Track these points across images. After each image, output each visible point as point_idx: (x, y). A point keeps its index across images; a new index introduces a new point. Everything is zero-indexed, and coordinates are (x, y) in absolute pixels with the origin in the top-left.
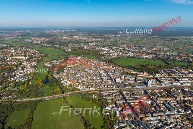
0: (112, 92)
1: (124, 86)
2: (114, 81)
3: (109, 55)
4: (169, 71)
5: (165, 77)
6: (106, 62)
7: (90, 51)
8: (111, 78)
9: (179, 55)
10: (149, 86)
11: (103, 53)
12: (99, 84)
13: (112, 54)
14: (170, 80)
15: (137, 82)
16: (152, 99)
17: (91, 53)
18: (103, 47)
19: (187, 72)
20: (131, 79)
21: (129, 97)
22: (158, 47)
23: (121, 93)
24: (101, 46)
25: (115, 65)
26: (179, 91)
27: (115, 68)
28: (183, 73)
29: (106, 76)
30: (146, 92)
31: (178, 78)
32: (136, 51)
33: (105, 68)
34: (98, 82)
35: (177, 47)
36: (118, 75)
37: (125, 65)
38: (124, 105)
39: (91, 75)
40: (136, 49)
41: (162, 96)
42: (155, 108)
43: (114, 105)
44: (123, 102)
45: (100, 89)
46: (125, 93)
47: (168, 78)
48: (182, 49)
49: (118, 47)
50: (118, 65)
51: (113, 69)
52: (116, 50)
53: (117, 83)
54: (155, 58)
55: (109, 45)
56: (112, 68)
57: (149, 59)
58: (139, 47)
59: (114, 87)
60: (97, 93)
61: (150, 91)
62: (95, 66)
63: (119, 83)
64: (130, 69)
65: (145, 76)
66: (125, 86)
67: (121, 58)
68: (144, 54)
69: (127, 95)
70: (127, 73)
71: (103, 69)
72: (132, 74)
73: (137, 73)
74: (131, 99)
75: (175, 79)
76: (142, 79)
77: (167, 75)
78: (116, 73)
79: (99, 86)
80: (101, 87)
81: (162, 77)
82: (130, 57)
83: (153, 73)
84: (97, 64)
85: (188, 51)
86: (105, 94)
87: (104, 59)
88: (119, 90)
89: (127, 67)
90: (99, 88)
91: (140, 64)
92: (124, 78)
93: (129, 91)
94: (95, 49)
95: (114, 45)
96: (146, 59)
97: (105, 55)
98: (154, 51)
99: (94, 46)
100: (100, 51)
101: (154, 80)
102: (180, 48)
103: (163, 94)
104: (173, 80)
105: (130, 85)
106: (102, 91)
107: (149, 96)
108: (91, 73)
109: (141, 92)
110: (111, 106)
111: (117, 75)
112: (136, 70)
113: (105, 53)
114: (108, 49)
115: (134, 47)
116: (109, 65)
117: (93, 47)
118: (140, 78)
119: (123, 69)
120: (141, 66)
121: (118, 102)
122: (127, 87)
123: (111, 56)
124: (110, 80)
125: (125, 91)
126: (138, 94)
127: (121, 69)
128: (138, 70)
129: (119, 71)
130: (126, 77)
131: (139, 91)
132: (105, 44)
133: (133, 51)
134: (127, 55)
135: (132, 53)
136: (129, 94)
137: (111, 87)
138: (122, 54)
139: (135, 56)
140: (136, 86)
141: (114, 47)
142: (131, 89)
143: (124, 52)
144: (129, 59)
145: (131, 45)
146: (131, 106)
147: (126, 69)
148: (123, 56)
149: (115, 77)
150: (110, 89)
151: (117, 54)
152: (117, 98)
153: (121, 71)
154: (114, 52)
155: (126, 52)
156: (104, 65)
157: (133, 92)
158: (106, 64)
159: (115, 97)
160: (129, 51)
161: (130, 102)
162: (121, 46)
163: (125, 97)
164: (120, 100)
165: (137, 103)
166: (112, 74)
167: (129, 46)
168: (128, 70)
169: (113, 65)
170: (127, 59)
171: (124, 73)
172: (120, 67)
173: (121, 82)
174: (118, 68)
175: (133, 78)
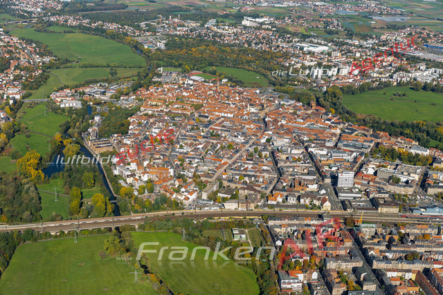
0: (314, 225)
1: (370, 205)
2: (328, 181)
6: (309, 104)
7: (245, 51)
8: (318, 169)
11: (299, 66)
12: (266, 188)
15: (431, 191)
17: (248, 62)
18: (304, 37)
20: (403, 179)
21: (384, 248)
23: (351, 231)
24: (294, 34)
25: (345, 115)
27: (341, 129)
29: (299, 160)
33: (299, 129)
34: (261, 180)
36: (351, 158)
37: (389, 121)
38: (358, 277)
39: (237, 151)
43: (315, 275)
44: (354, 265)
45: (266, 209)
46: (367, 231)
49: (370, 41)
50: (359, 117)
51: (334, 135)
52: (358, 55)
53: (342, 190)
55: (330, 33)
56: (330, 127)
59: (327, 205)
60: (250, 225)
62: (256, 114)
63: (350, 191)
64: (407, 136)
66: (375, 203)
67: (378, 88)
69: (376, 241)
70: (392, 155)
71: (289, 131)
72: (413, 160)
73: (437, 153)
74: (390, 256)
78: (345, 151)
79: (262, 197)
80: (269, 202)
82: (415, 86)
84: (267, 110)
86: (283, 230)
87: (301, 89)
88: (345, 219)
89: (396, 130)
90: (265, 205)
92: (375, 173)
93: (384, 225)
94: (265, 47)
95: (356, 30)
99: (263, 33)
100: (286, 56)
105: (395, 200)
106: (274, 217)
108: (237, 144)
109: (436, 231)
110: (301, 276)
111: (346, 157)
112: (433, 143)
113: (307, 64)
114: (326, 48)
116: (317, 113)
117: (257, 37)
119: (377, 137)
121: (332, 265)
122: (380, 209)
123: (334, 78)
124: (315, 177)
125: (368, 225)
126: (422, 241)
127: (366, 136)
128: (440, 141)
129: (357, 141)
130: (383, 169)
131: (430, 227)
132: (313, 27)
133: (434, 61)
134: (404, 77)
135: (427, 68)
136: (384, 238)
137: (314, 207)
138: (382, 70)
139: (438, 83)
140: (422, 210)
141: (350, 42)
142: (398, 216)
143: (393, 65)
144: (412, 95)
145: (431, 36)
146: (387, 282)
147: (390, 135)
148: (385, 82)
149: (338, 164)
150: (308, 211)
151: (360, 72)
152: (332, 249)
153: (366, 144)
154: (348, 63)
155: (401, 66)
156: (298, 113)
157: (403, 231)
158: (305, 111)
159: (324, 244)
160: (414, 60)
161: (385, 269)
162: (385, 37)
163: (364, 247)
164: (342, 256)
165: (411, 274)
166: (327, 155)
167: (419, 38)
168: (399, 140)
169: (334, 117)
170: (400, 96)
171: (380, 151)
172: (365, 125)
173: (359, 186)
174: (356, 131)
175: (412, 175)
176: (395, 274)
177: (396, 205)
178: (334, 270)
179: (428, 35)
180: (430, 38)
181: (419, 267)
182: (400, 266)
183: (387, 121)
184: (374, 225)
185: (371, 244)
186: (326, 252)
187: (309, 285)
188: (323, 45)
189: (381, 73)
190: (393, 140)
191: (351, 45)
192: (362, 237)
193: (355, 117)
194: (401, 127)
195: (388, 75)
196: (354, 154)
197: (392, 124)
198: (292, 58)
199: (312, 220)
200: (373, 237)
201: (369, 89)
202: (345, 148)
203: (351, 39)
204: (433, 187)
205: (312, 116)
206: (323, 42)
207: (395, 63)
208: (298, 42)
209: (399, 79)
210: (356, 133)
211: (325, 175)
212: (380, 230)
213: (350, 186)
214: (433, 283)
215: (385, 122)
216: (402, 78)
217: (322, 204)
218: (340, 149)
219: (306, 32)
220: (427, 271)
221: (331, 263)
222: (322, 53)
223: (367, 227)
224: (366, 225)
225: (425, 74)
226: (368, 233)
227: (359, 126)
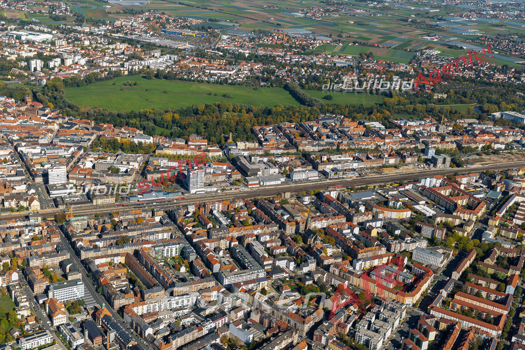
0: (18, 227)
2: (39, 180)
3: (46, 66)
4: (294, 130)
5: (272, 152)
6: (23, 100)
8: (28, 169)
9: (358, 67)
10: (193, 191)
11: (14, 57)
13: (63, 61)
14: (287, 162)
16: (189, 239)
18: (22, 24)
19: (361, 130)
20: (123, 169)
21: (95, 238)
22: (286, 31)
23: (61, 228)
24: (11, 21)
25: (66, 109)
26: (307, 200)
27: (60, 125)
28: (343, 134)
29: (5, 161)
30: (171, 216)
31: (319, 153)
32: (188, 46)
33: (8, 128)
35: (365, 35)
36: (68, 154)
37: (115, 112)
38: (64, 270)
40: (187, 39)
41: (233, 224)
42: (192, 269)
43: (15, 276)
44: (61, 259)
46: (77, 225)
47: (282, 155)
48: (381, 42)
49: (103, 28)
50: (82, 110)
51: (51, 131)
52: (87, 43)
53: (55, 187)
54: (257, 78)
55: (57, 18)
56: (47, 123)
57: (231, 84)
58: (203, 28)
59: (36, 205)
61: (192, 209)
63: (64, 187)
64: (134, 126)
65: (189, 153)
66: (90, 197)
67: (106, 78)
68: (216, 63)
69: (87, 232)
70: (114, 146)
72: (134, 149)
73: (160, 140)
74: (100, 244)
75: (308, 160)
76: (175, 164)
77: (282, 146)
78: (60, 147)
81: (261, 152)
82: (147, 74)
83: (227, 139)
85: (399, 52)
87: (14, 83)
88: (55, 216)
89: (120, 120)
91: (186, 104)
92: (94, 167)
93: (97, 217)
95: (87, 15)
96: (223, 82)
97: (24, 64)
98: (265, 46)
101: (225, 167)
102: (375, 39)
103: (240, 217)
104: (299, 163)
107: (181, 228)
109: (150, 214)
111: (62, 153)
112: (159, 130)
113: (24, 54)
114: (49, 37)
115: (183, 27)
116: (32, 110)
118: (164, 162)
119: (99, 130)
120: (184, 113)
121: (35, 263)
122: (94, 201)
123: (56, 70)
124: (24, 177)
125: (79, 218)
126: (135, 225)
127: (88, 129)
128: (167, 128)
129: (76, 135)
130: (101, 161)
131: (144, 211)
132: (35, 12)
133: (170, 47)
134: (136, 65)
135: (162, 55)
136: (96, 228)
137: (21, 208)
138: (113, 58)
139: (172, 70)
140: (139, 196)
141: (79, 28)
142: (114, 206)
143: (126, 53)
144: (144, 83)
145: (170, 21)
146: (93, 269)
147: (114, 127)
148: (115, 71)
149: (52, 161)
150: (14, 214)
151: (88, 62)
152: (37, 247)
153: (86, 137)
154: (74, 52)
155: (134, 53)
156: (9, 110)
157: (116, 219)
158: (18, 108)
159: (29, 244)
160: (149, 47)
161: (92, 258)
162: (119, 22)
163: (74, 240)
164: (47, 252)
165: (119, 258)
166: (41, 153)
167: (157, 23)
168: (123, 130)
169: (52, 112)
170: (130, 85)
171: (101, 143)
172: (88, 118)
173: (74, 182)
174: (76, 124)
175: (131, 163)
176: (103, 261)
178: (37, 267)
179: (167, 20)
180: (169, 23)
181: (129, 249)
182: (109, 252)
183: (113, 112)
184: (86, 217)
185: (80, 236)
186: (29, 251)
187: (8, 287)
188: (46, 33)
189: (111, 63)
190: (117, 131)
191: (80, 32)
192: (71, 231)
193: (77, 111)
194: (128, 117)
195: (119, 64)
196: (72, 149)
197: (118, 115)
198: (5, 49)
199: (16, 222)
200: (85, 229)
201: (97, 80)
202: (62, 144)
203: (81, 26)
204: (152, 173)
205: (26, 113)
206: (46, 30)
207: (127, 51)
208: (15, 29)
209: (130, 67)
210: (77, 126)
211: (36, 174)
212: (92, 222)
213: (63, 182)
214: (141, 262)
215: (110, 114)
216: (133, 66)
217: (30, 205)
218: (56, 145)
219: (26, 17)
220: (136, 253)
221: (35, 260)
222: (44, 42)
223: (78, 220)
224: (77, 218)
225: (159, 61)
226: (80, 227)
227: (81, 119)
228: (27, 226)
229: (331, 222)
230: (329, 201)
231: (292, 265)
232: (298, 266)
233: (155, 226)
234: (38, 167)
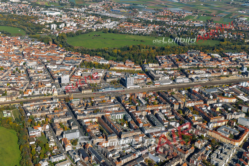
0: (48, 103)
1: (79, 91)
2: (57, 81)
3: (58, 27)
4: (176, 58)
5: (166, 68)
6: (48, 43)
7: (12, 16)
8: (52, 76)
9: (206, 27)
10: (128, 87)
11: (43, 23)
12: (22, 88)
13: (66, 25)
14: (173, 74)
15: (108, 80)
16: (127, 111)
17: (13, 22)
18: (47, 8)
19: (209, 58)
21: (83, 109)
22: (170, 9)
23: (68, 104)
24: (41, 6)
25: (68, 47)
26: (184, 92)
27: (66, 56)
28: (200, 60)
29: (41, 72)
30: (119, 99)
31: (189, 69)
32: (123, 17)
33: (42, 56)
34: (20, 84)
35: (209, 11)
36: (69, 69)
37: (90, 49)
38: (70, 124)
39: (6, 71)
40: (123, 13)
41: (148, 104)
42: (129, 125)
43: (47, 127)
44: (68, 119)
45: (23, 99)
46: (75, 103)
47: (171, 70)
48: (217, 14)
49: (83, 9)
50: (75, 48)
51: (61, 58)
52: (76, 16)
53: (64, 85)
54: (157, 32)
55: (62, 5)
56: (59, 54)
57: (144, 35)
58: (130, 8)
59: (56, 93)
60: (13, 108)
61: (128, 96)
62: (17, 50)
63: (68, 85)
64: (99, 55)
65: (126, 69)
67: (86, 33)
68: (137, 25)
69: (80, 106)
70: (90, 65)
71: (36, 58)
72: (101, 67)
73: (112, 63)
74: (86, 112)
75: (183, 72)
76: (119, 74)
77: (170, 66)
78: (66, 66)
79: (20, 93)
80: (24, 95)
81: (160, 69)
82: (105, 31)
83: (143, 62)
84: (24, 48)
85: (226, 19)
86: (32, 108)
87: (44, 35)
88: (65, 99)
89: (93, 53)
90: (22, 97)
91: (123, 45)
92: (81, 75)
93: (84, 99)
94: (24, 14)
95: (76, 3)
96: (140, 34)
97: (48, 26)
98: (160, 17)
99: (23, 6)
100: (36, 18)
101: (143, 76)
102: (214, 12)
103: (151, 100)
104: (179, 74)
105: (90, 86)
106: (26, 102)
107: (123, 105)
108: (6, 67)
109: (109, 98)
110: (40, 129)
111: (67, 68)
112: (111, 57)
113: (48, 22)
114: (59, 13)
115: (121, 8)
116: (52, 48)
117: (19, 8)
118: (114, 73)
119: (83, 57)
120: (123, 49)
121: (56, 121)
122: (82, 92)
123: (63, 29)
124: (50, 80)
125: (76, 100)
126: (102, 103)
127: (78, 57)
128: (115, 57)
129: (73, 60)
130: (85, 72)
131: (106, 97)
132: (52, 2)
133: (115, 18)
134: (99, 26)
135: (111, 21)
136: (84, 105)
137: (49, 94)
138: (88, 23)
139: (116, 28)
140: (103, 89)
141: (72, 9)
142: (92, 94)
143: (94, 20)
144: (103, 35)
145: (115, 5)
146: (83, 124)
147: (90, 56)
148: (90, 29)
149: (62, 72)
150: (46, 97)
151: (77, 25)
152: (57, 113)
153: (78, 61)
154: (70, 20)
155: (98, 21)
156: (42, 48)
157: (93, 101)
158: (46, 47)
159: (53, 112)
160: (105, 18)
161: (82, 119)
162: (91, 6)
163: (74, 110)
164: (62, 116)
165: (95, 119)
166: (57, 68)
167: (108, 6)
168: (94, 57)
169: (62, 49)
170: (97, 36)
171: (84, 64)
172: (78, 52)
173: (73, 82)
174: (73, 55)
175: (99, 74)
176: (88, 120)
177: (90, 89)
178: (57, 123)
179: (113, 4)
180: (114, 6)
181: (100, 115)
182: (90, 116)
183: (89, 49)
184: (79, 99)
185: (77, 108)
186: (53, 115)
187: (44, 132)
188: (58, 11)
189: (88, 25)
190: (92, 58)
191: (73, 11)
192: (72, 106)
193: (73, 48)
194: (97, 51)
195: (91, 26)
196: (71, 67)
197: (92, 50)
198: (39, 19)
199: (47, 101)
200: (79, 105)
201: (81, 33)
202: (67, 64)
203: (73, 8)
204: (109, 78)
205: (50, 49)
206: (57, 10)
207: (95, 20)
208: (44, 10)
209: (97, 27)
210: (73, 56)
211: (55, 78)
212: (82, 102)
213: (68, 82)
214: (105, 121)
215: (88, 50)
216: (98, 27)
217: (53, 93)
218: (64, 65)
219: (48, 4)
220: (103, 117)
221: (56, 119)
222: (57, 16)
223: (75, 101)
224: (75, 100)
225: (110, 24)
226: (76, 104)
227: (75, 52)
228: (52, 103)
229: (196, 103)
230: (195, 93)
231: (178, 125)
232: (181, 125)
233: (111, 104)
234: (56, 75)
